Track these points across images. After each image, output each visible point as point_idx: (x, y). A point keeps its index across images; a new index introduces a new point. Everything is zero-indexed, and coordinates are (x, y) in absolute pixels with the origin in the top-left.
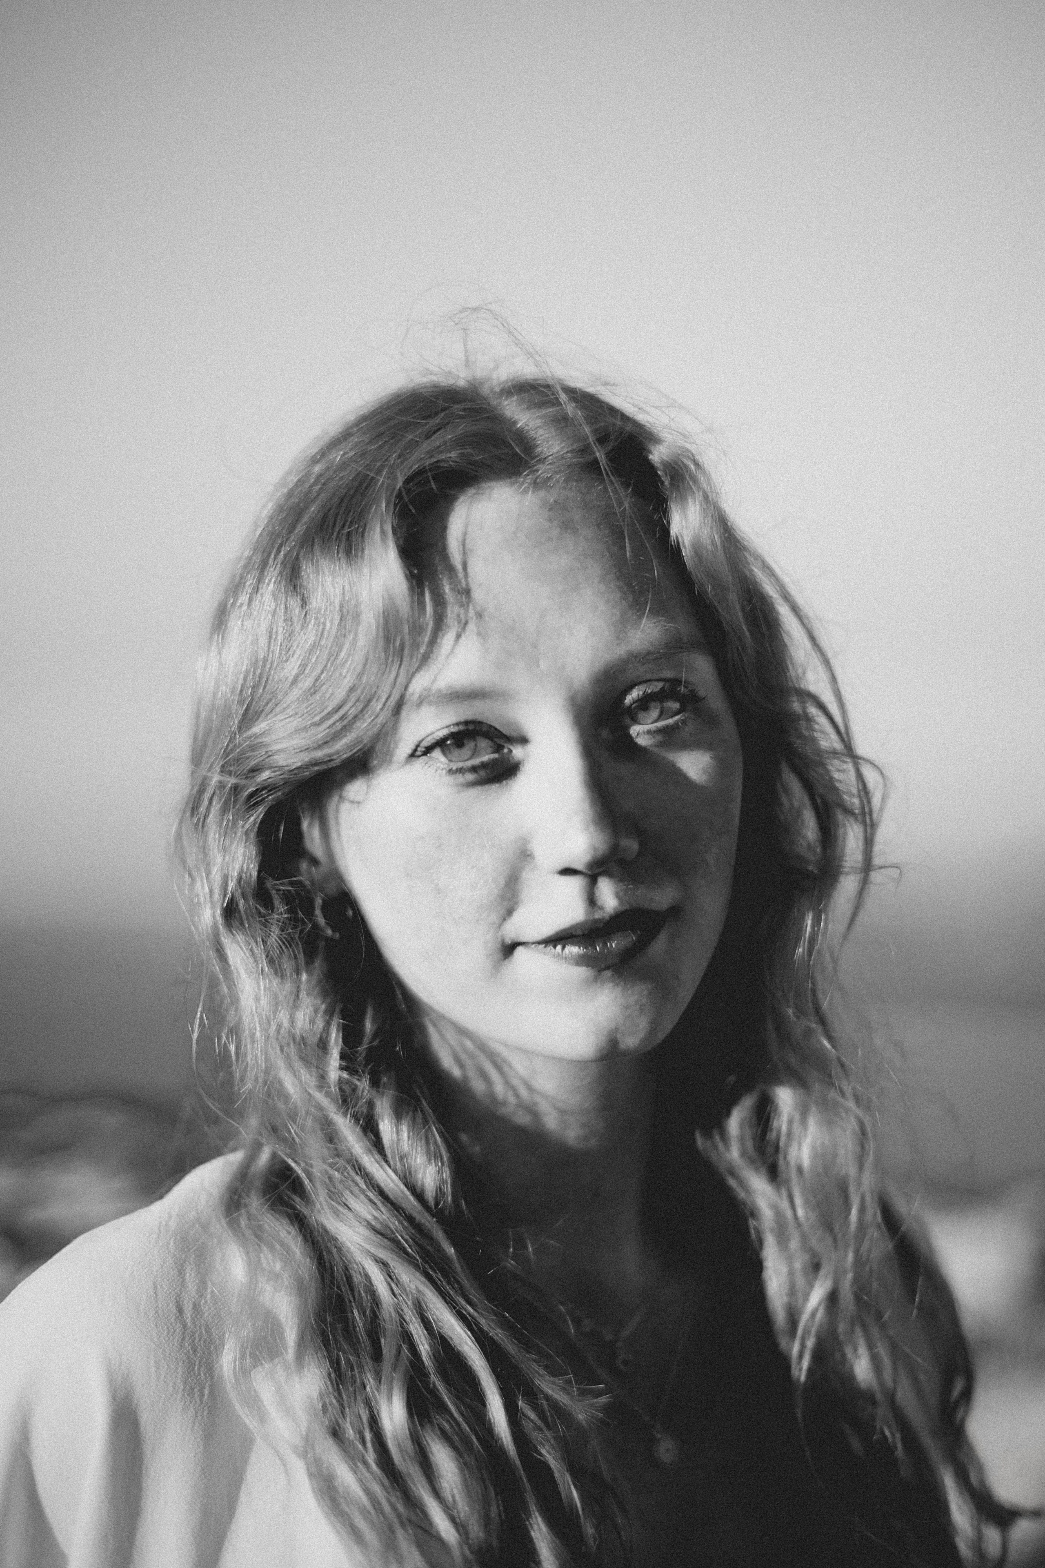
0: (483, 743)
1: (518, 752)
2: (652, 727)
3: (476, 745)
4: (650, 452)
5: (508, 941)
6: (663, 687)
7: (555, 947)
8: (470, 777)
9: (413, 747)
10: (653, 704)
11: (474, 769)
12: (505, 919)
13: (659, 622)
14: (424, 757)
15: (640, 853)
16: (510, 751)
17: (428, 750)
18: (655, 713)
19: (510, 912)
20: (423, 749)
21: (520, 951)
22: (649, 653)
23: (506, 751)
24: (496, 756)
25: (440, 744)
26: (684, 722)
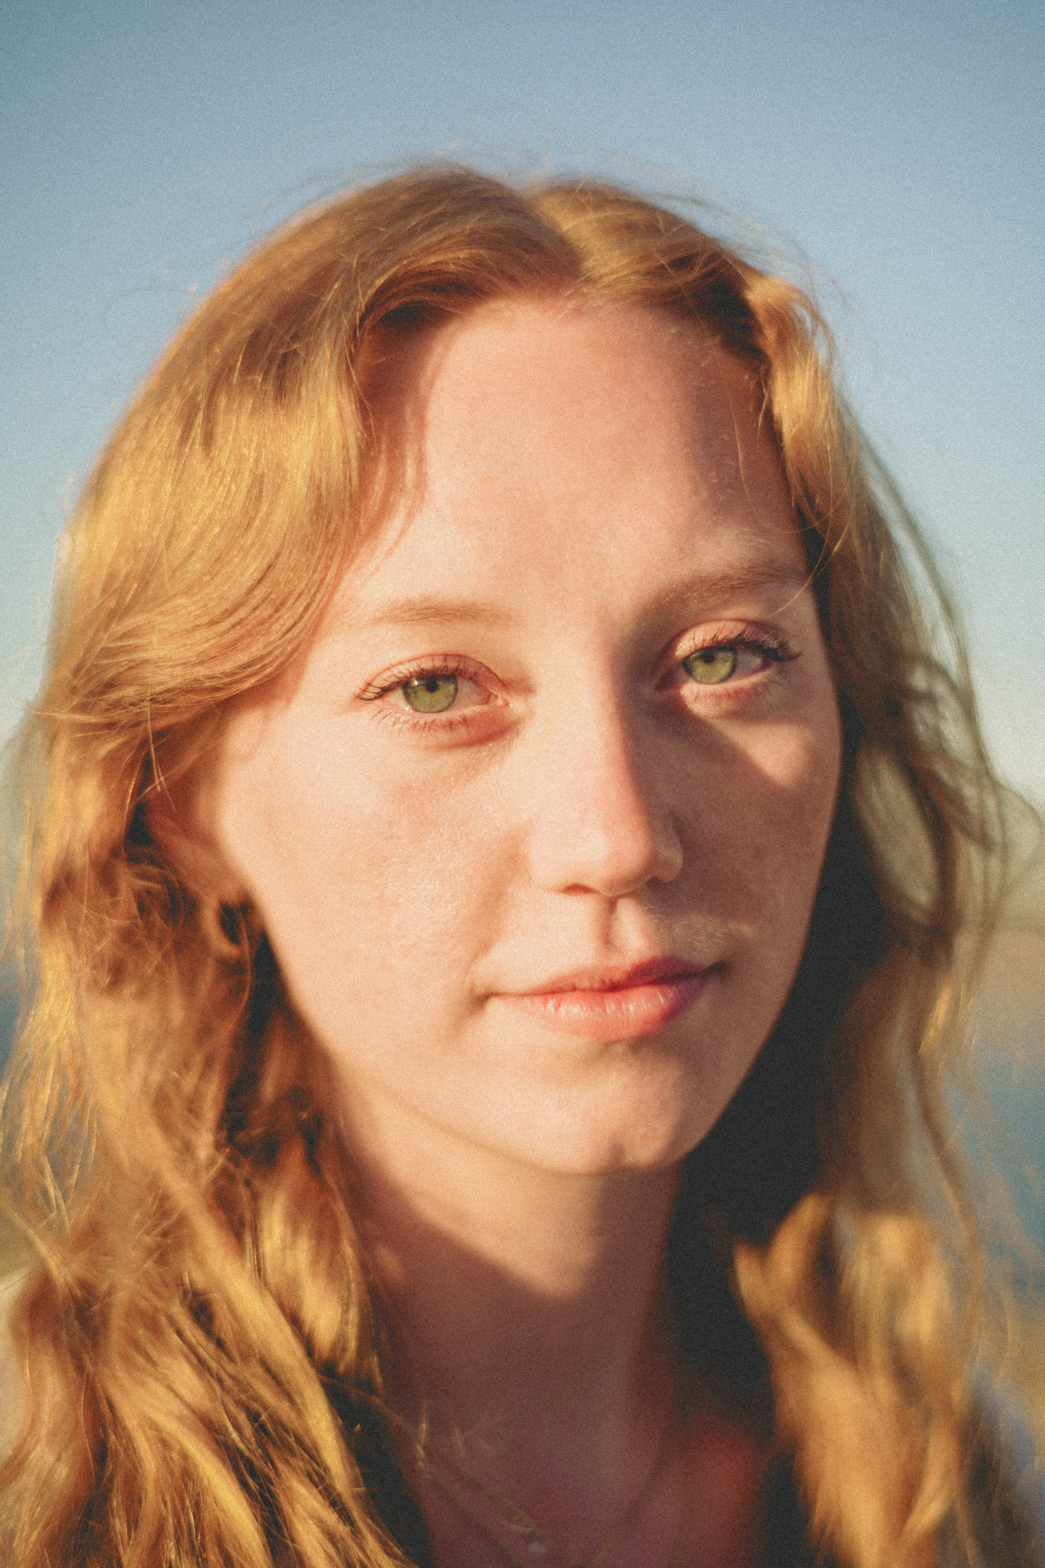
0: (466, 687)
1: (517, 705)
2: (720, 688)
3: (456, 690)
4: (749, 288)
5: (480, 990)
6: (743, 632)
7: (545, 1004)
8: (444, 737)
9: (361, 684)
10: (721, 655)
11: (450, 725)
12: (476, 956)
13: (743, 534)
14: (378, 702)
15: (684, 874)
16: (507, 704)
17: (385, 691)
18: (723, 668)
19: (485, 946)
20: (377, 690)
21: (494, 1006)
22: (724, 578)
23: (500, 702)
24: (485, 708)
25: (404, 684)
26: (765, 685)
